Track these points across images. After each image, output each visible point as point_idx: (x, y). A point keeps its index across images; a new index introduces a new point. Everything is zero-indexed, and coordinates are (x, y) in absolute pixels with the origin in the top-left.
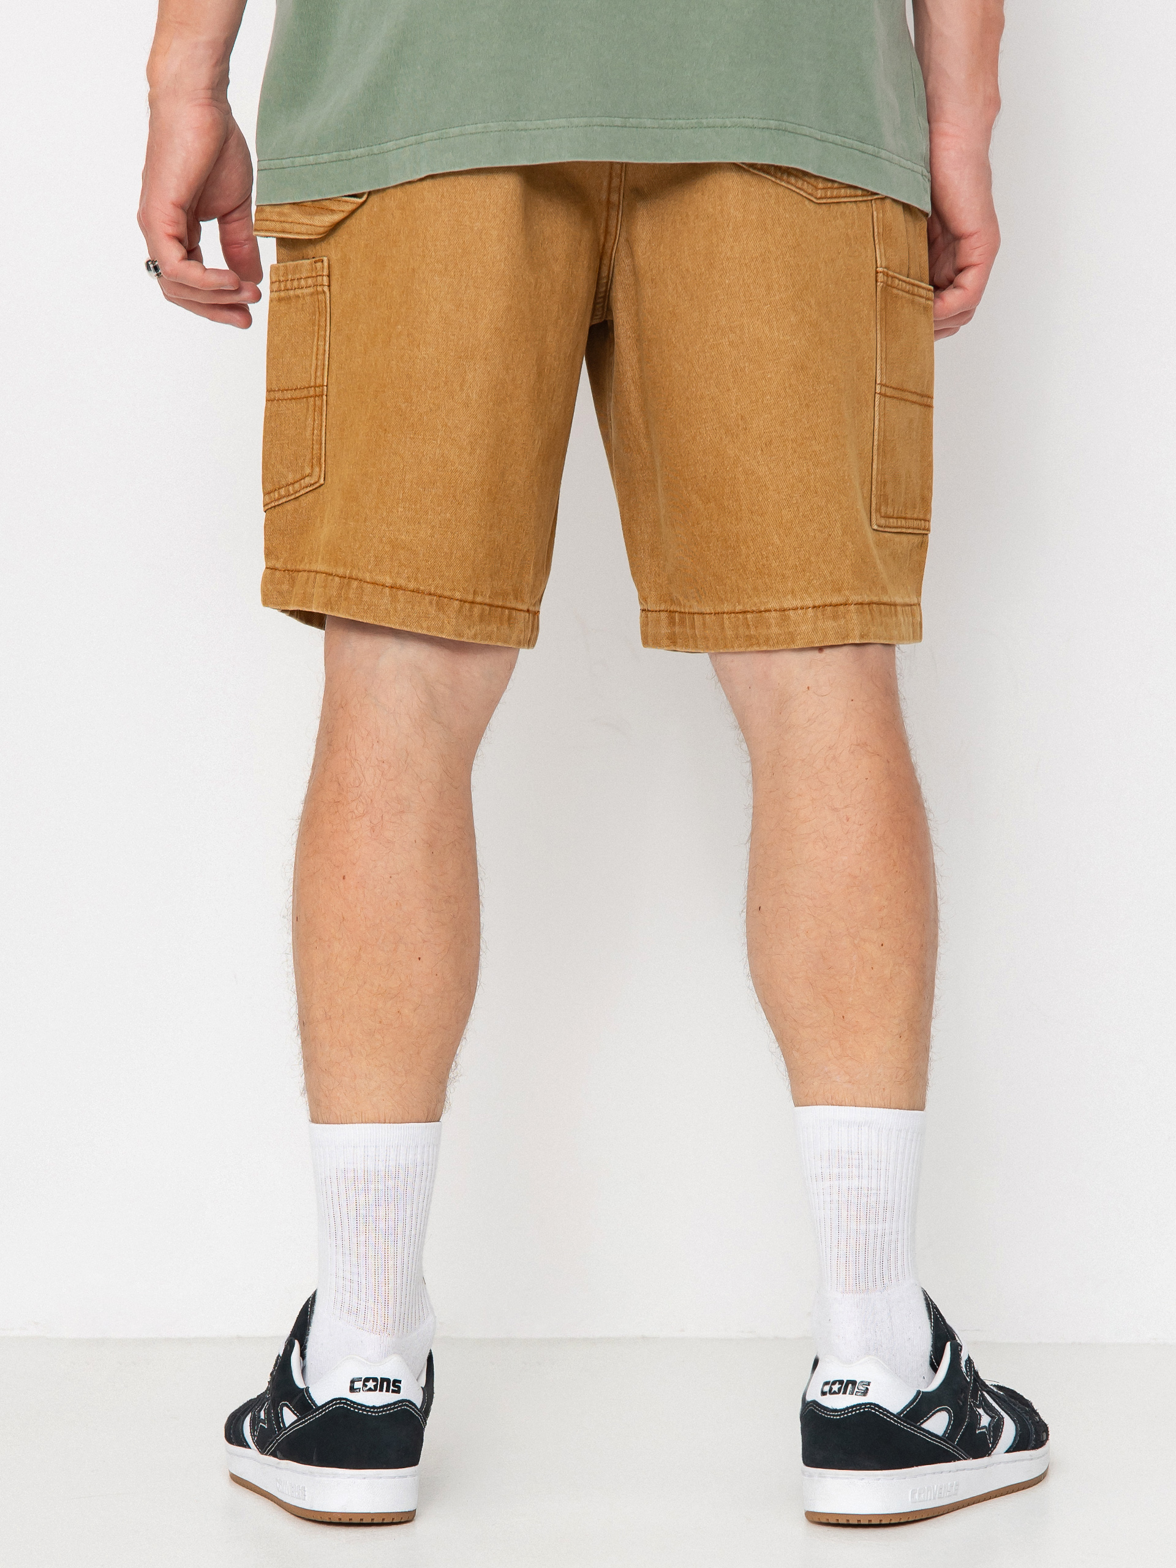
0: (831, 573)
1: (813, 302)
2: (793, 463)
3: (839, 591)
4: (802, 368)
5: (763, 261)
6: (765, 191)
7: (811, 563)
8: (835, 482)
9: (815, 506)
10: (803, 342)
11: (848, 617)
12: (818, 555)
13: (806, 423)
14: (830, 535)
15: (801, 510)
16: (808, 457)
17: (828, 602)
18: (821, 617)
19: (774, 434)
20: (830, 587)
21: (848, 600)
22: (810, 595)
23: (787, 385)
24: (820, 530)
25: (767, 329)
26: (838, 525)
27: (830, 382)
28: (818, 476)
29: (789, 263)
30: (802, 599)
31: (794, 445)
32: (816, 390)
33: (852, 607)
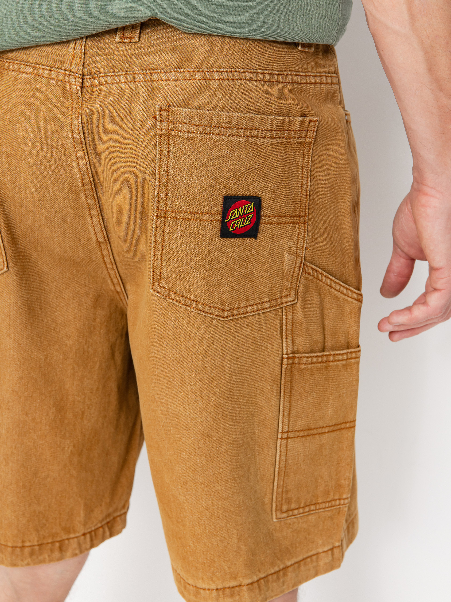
0: (229, 568)
1: (217, 391)
2: (202, 498)
3: (235, 578)
4: (207, 436)
5: (178, 363)
6: (178, 315)
7: (215, 562)
8: (232, 509)
9: (218, 526)
10: (208, 419)
11: (241, 594)
12: (220, 556)
13: (211, 472)
14: (229, 544)
15: (207, 528)
16: (212, 494)
17: (227, 586)
18: (222, 596)
19: (188, 477)
20: (229, 576)
21: (242, 583)
22: (214, 582)
23: (196, 447)
24: (221, 541)
25: (182, 409)
26: (235, 536)
27: (230, 444)
28: (220, 507)
29: (197, 365)
30: (209, 584)
31: (203, 486)
32: (218, 450)
33: (245, 588)
